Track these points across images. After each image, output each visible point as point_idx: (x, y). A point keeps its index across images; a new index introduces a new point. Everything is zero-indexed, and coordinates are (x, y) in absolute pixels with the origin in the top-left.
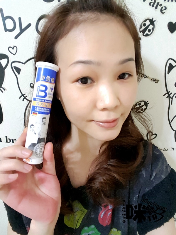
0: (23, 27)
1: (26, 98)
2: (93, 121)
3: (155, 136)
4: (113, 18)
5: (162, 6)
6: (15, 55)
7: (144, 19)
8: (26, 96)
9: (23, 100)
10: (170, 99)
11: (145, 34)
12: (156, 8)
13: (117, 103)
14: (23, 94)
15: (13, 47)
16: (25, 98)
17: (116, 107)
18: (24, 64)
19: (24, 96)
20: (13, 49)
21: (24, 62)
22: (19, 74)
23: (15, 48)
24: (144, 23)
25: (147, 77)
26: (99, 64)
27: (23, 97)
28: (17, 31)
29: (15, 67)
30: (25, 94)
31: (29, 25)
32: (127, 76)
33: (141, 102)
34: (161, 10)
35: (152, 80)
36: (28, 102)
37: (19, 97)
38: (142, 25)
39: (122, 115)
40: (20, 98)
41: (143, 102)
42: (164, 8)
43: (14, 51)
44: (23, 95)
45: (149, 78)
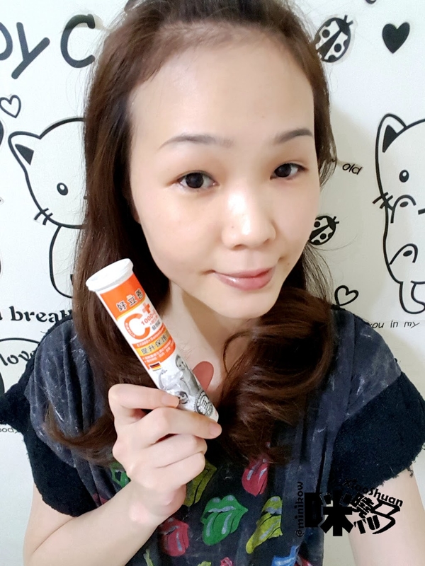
0: (30, 49)
1: (51, 217)
2: (214, 271)
6: (16, 117)
7: (325, 19)
8: (51, 214)
9: (44, 223)
13: (268, 232)
14: (43, 208)
15: (9, 98)
16: (48, 218)
17: (267, 243)
18: (40, 137)
19: (45, 215)
20: (10, 102)
21: (39, 134)
22: (29, 162)
23: (15, 100)
24: (325, 28)
27: (42, 217)
28: (16, 57)
29: (18, 147)
30: (47, 209)
31: (45, 43)
32: (294, 170)
33: (320, 218)
35: (345, 168)
36: (57, 227)
37: (34, 216)
38: (321, 34)
39: (281, 259)
40: (36, 218)
41: (325, 219)
43: (13, 108)
44: (42, 212)
45: (339, 163)
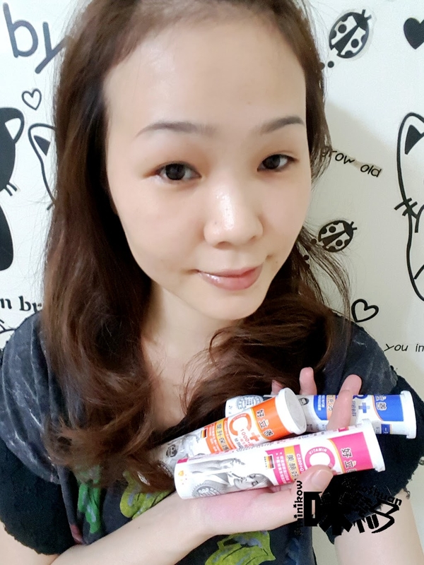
2: (198, 271)
3: (372, 311)
4: (250, 12)
7: (341, 14)
10: (413, 217)
11: (343, 53)
17: (254, 240)
25: (350, 161)
26: (209, 131)
32: (283, 162)
33: (336, 223)
35: (363, 170)
38: (336, 29)
39: (270, 258)
41: (341, 225)
45: (357, 164)
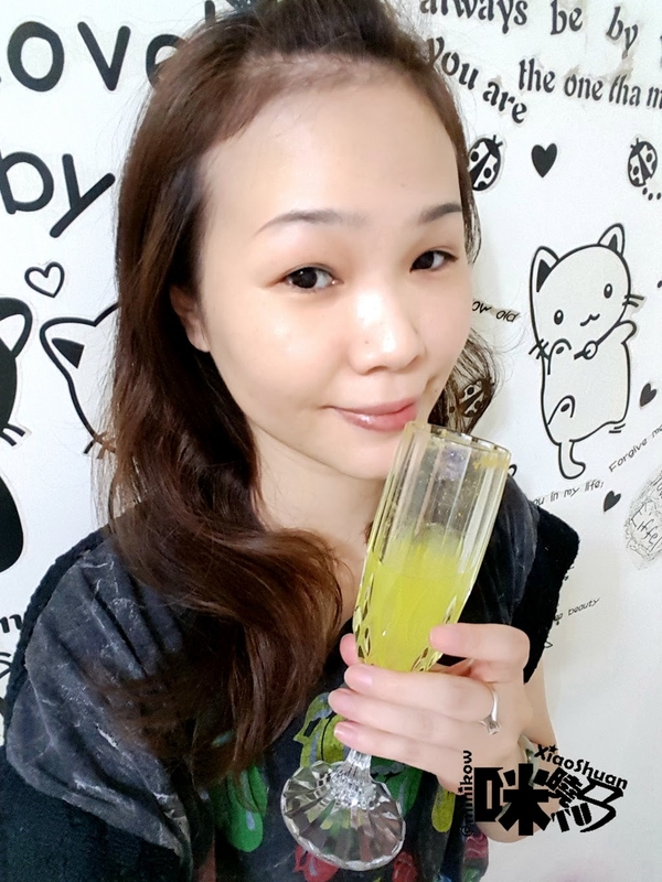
2: (332, 408)
5: (515, 102)
11: (477, 185)
12: (502, 108)
16: (107, 446)
17: (414, 361)
18: (94, 323)
22: (75, 364)
26: (357, 222)
29: (57, 342)
32: (438, 260)
33: (474, 383)
34: (515, 114)
35: (499, 316)
39: (429, 383)
40: (86, 452)
41: (479, 383)
42: (519, 109)
44: (98, 439)
45: (493, 311)
